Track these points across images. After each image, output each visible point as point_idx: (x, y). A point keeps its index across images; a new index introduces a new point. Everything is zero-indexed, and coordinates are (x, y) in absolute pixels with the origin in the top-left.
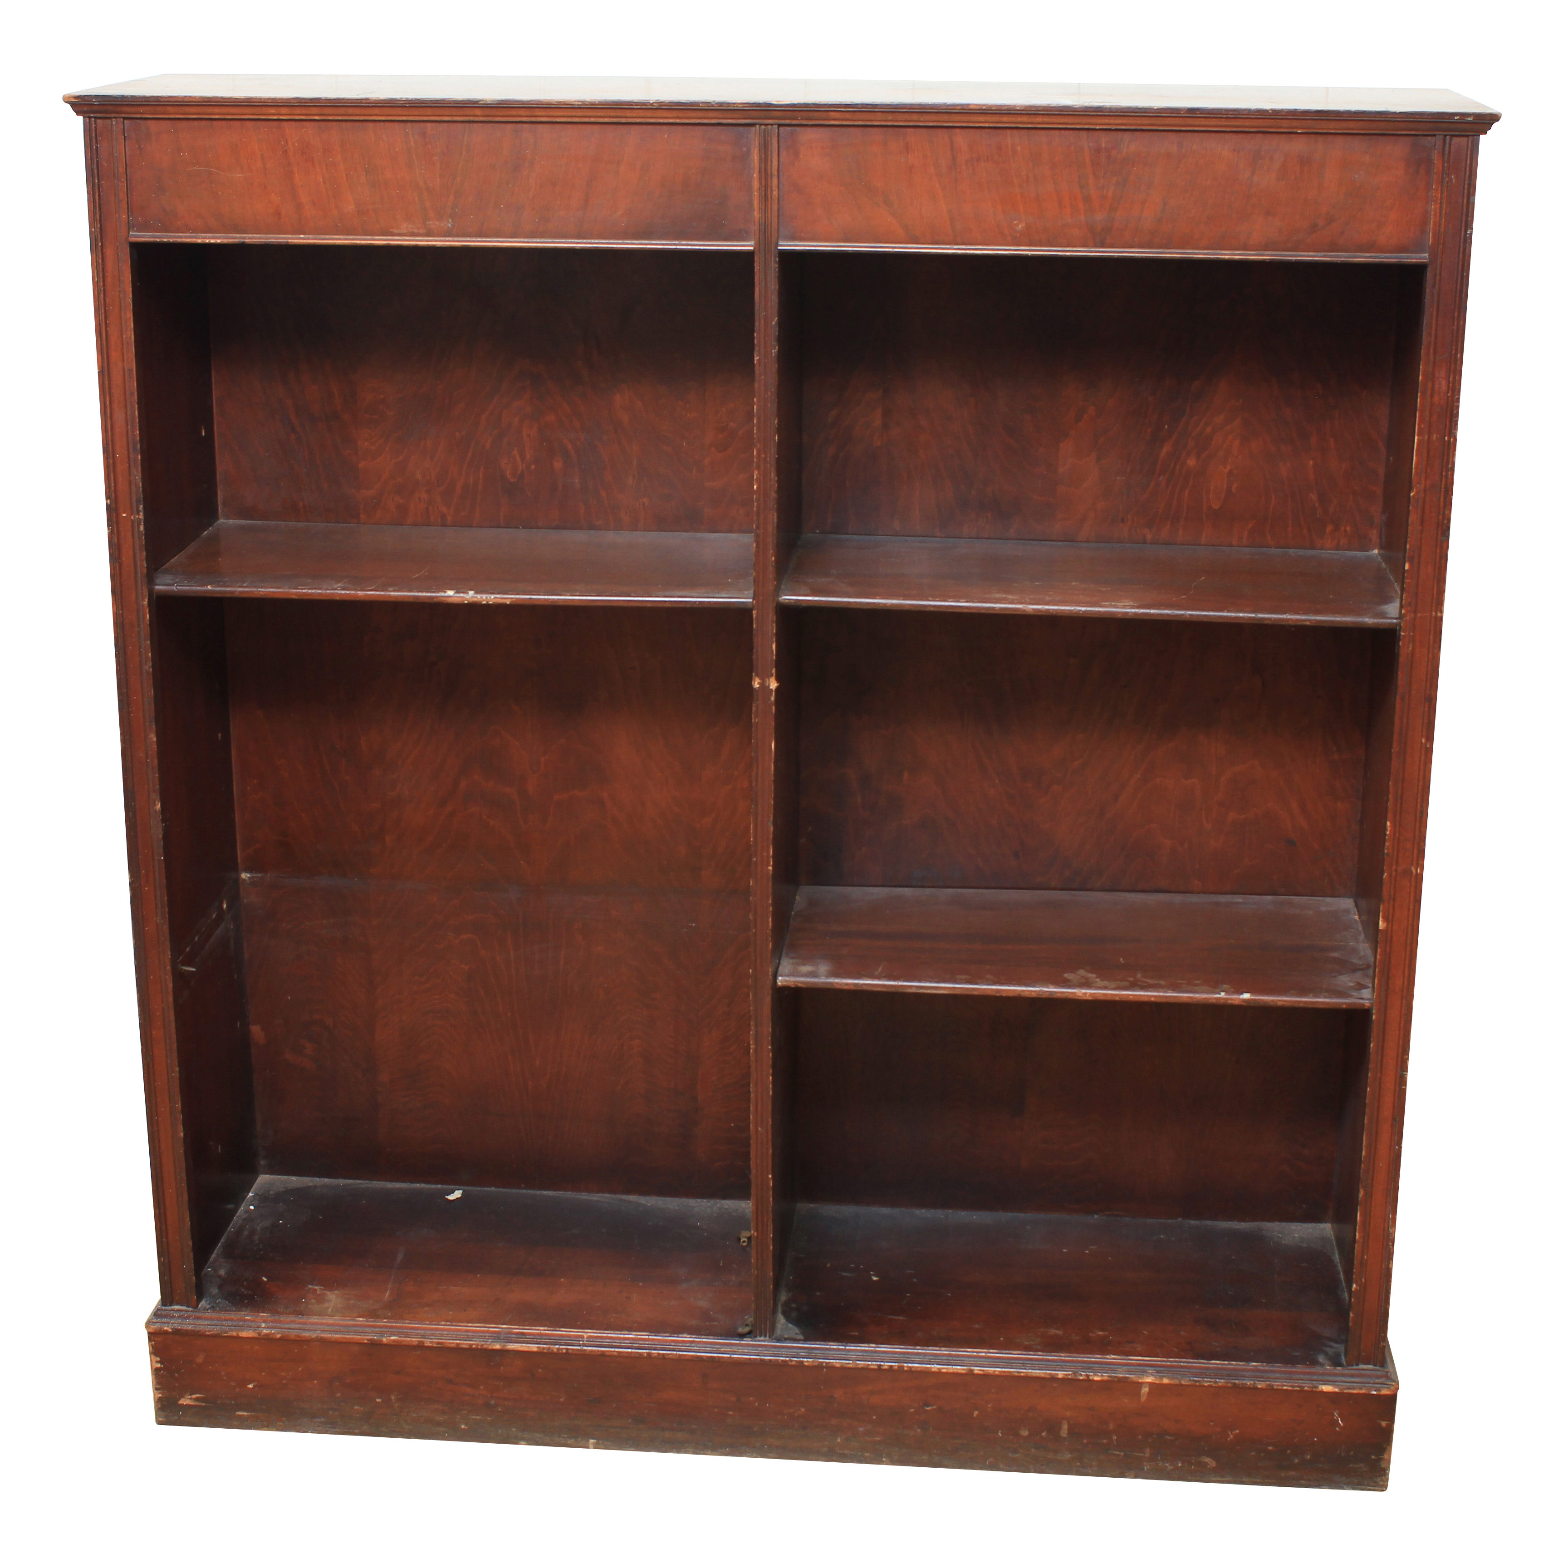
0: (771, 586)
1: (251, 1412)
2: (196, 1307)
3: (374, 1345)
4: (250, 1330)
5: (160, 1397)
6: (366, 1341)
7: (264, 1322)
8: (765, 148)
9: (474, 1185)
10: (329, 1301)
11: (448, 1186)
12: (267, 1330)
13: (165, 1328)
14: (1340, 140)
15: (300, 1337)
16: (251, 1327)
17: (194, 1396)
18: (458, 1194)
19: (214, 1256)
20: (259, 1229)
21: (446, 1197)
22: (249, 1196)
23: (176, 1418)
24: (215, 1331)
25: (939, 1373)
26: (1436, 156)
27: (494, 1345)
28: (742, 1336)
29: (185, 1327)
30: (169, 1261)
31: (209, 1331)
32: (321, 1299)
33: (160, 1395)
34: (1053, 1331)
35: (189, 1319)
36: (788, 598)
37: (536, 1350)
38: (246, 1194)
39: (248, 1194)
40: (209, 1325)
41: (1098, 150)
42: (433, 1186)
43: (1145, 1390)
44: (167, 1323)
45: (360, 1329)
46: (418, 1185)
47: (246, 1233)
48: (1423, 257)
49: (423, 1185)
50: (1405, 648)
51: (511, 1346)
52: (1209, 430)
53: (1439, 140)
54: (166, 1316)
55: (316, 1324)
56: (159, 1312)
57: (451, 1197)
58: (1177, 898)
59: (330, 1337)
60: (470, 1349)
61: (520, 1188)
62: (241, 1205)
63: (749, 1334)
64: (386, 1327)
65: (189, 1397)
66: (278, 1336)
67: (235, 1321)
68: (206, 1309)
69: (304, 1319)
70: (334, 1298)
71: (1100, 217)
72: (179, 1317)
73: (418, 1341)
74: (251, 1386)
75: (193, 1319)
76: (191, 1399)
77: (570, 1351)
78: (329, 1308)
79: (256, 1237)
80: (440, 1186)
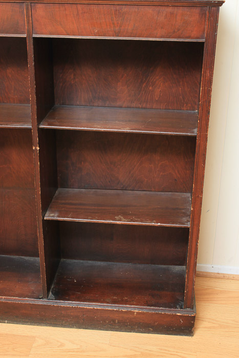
0: (36, 123)
8: (27, 9)
14: (181, 7)
25: (86, 308)
26: (207, 12)
28: (40, 299)
34: (115, 298)
36: (41, 126)
41: (116, 10)
43: (135, 313)
48: (203, 40)
50: (198, 142)
52: (155, 80)
53: (208, 8)
58: (148, 192)
63: (42, 298)
71: (117, 29)
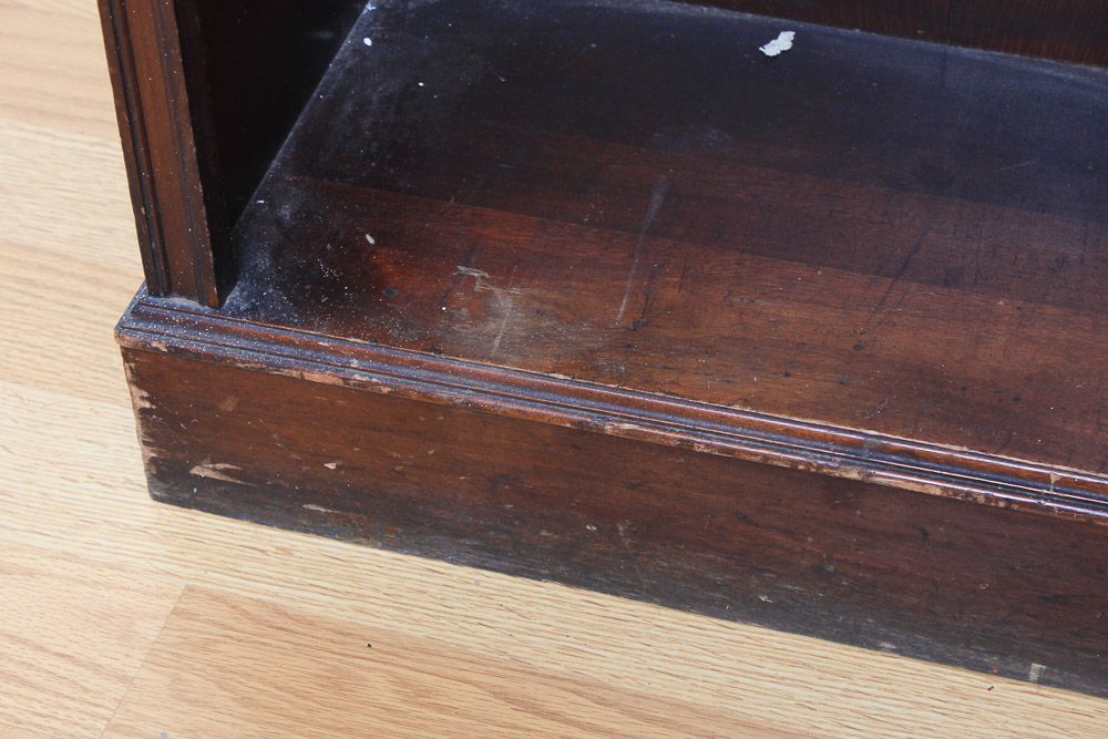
1: (334, 507)
2: (219, 305)
3: (583, 436)
4: (327, 369)
5: (153, 458)
6: (569, 425)
7: (359, 356)
9: (818, 21)
10: (497, 315)
11: (765, 18)
12: (362, 376)
13: (154, 345)
15: (430, 398)
16: (329, 364)
17: (220, 466)
18: (782, 43)
19: (275, 163)
20: (375, 98)
21: (761, 49)
22: (365, 12)
23: (187, 496)
24: (256, 363)
27: (846, 471)
29: (194, 347)
30: (158, 216)
31: (243, 362)
32: (483, 311)
33: (154, 455)
35: (203, 330)
37: (938, 492)
38: (359, 6)
39: (364, 7)
40: (243, 348)
42: (736, 15)
44: (157, 333)
45: (559, 399)
46: (705, 9)
47: (348, 107)
49: (715, 11)
51: (884, 478)
54: (157, 319)
55: (465, 374)
56: (143, 309)
57: (772, 49)
59: (493, 407)
60: (792, 471)
61: (915, 36)
62: (347, 35)
64: (614, 400)
65: (211, 466)
66: (386, 390)
67: (296, 346)
68: (237, 313)
69: (441, 361)
70: (509, 307)
72: (183, 324)
73: (681, 440)
74: (331, 466)
75: (211, 332)
76: (214, 469)
77: (1016, 507)
78: (495, 336)
79: (367, 122)
80: (749, 16)
